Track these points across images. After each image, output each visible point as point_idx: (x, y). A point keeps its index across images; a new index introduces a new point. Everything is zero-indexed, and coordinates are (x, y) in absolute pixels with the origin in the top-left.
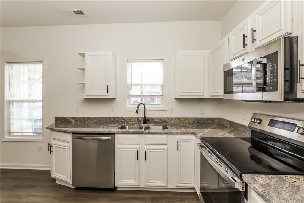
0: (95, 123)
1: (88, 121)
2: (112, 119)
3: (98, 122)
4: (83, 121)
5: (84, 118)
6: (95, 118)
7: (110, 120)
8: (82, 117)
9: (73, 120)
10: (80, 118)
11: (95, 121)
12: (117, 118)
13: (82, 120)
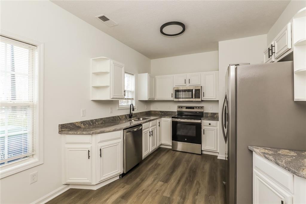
0: (101, 124)
1: (95, 123)
2: (112, 118)
3: (103, 122)
4: (92, 124)
5: (92, 121)
6: (101, 119)
7: (111, 119)
8: (91, 120)
9: (82, 125)
10: (88, 121)
11: (101, 122)
12: (115, 116)
13: (90, 123)
